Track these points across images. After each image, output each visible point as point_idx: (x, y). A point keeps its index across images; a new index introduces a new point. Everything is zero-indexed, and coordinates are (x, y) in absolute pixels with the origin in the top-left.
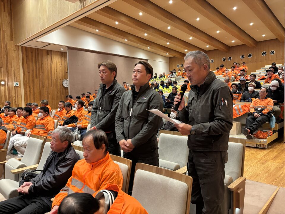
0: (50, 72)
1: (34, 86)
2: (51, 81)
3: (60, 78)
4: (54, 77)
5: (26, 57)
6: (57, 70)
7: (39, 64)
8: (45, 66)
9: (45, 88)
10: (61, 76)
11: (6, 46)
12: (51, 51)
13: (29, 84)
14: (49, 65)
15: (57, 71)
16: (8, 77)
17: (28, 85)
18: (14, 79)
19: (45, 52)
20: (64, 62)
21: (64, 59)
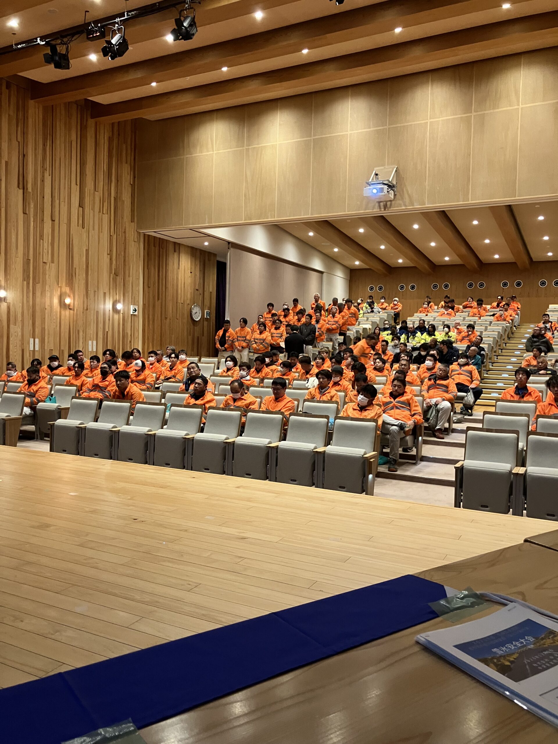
0: (175, 288)
1: (154, 315)
2: (177, 306)
3: (188, 302)
4: (180, 299)
5: (148, 255)
6: (184, 284)
8: (170, 274)
9: (168, 320)
10: (189, 296)
11: (125, 232)
12: (179, 244)
13: (149, 311)
14: (175, 273)
15: (184, 287)
16: (124, 294)
17: (146, 312)
18: (132, 298)
19: (171, 247)
20: (195, 268)
21: (195, 263)
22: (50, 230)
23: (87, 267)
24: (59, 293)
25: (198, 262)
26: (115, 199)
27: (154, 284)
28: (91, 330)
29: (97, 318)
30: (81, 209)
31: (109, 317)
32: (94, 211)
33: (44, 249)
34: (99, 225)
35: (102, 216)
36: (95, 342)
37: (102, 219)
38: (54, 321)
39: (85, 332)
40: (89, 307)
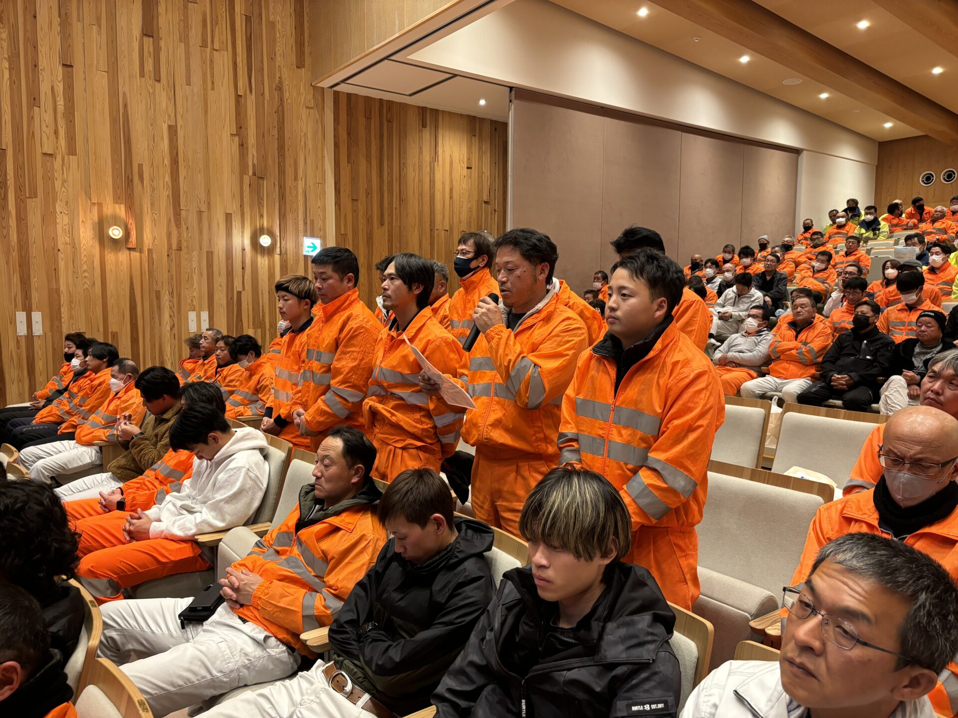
0: (427, 199)
2: (432, 237)
3: (463, 226)
4: (442, 223)
5: (349, 134)
6: (451, 190)
7: (390, 167)
8: (411, 174)
10: (464, 216)
11: (280, 89)
12: (435, 112)
14: (426, 169)
15: (451, 197)
16: (283, 217)
18: (305, 224)
19: (413, 120)
20: (480, 158)
21: (480, 148)
22: (61, 85)
23: (175, 161)
24: (96, 218)
25: (486, 146)
26: (248, 19)
27: (368, 193)
28: (196, 289)
29: (210, 265)
30: (148, 41)
31: (243, 262)
32: (187, 45)
33: (44, 127)
34: (204, 75)
35: (212, 55)
36: (205, 315)
37: (212, 61)
38: (86, 274)
39: (176, 294)
40: (184, 244)
